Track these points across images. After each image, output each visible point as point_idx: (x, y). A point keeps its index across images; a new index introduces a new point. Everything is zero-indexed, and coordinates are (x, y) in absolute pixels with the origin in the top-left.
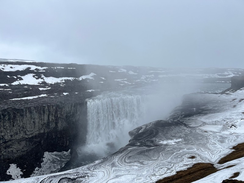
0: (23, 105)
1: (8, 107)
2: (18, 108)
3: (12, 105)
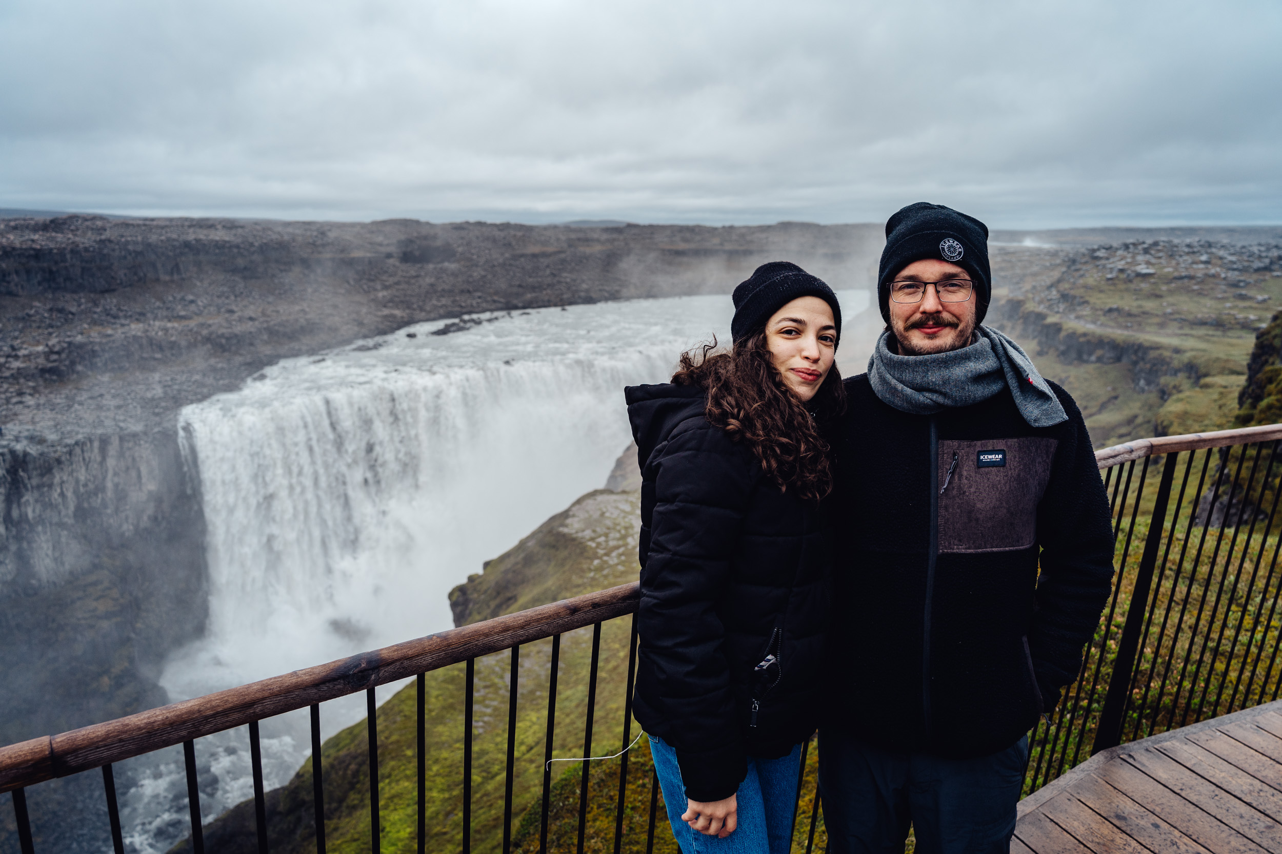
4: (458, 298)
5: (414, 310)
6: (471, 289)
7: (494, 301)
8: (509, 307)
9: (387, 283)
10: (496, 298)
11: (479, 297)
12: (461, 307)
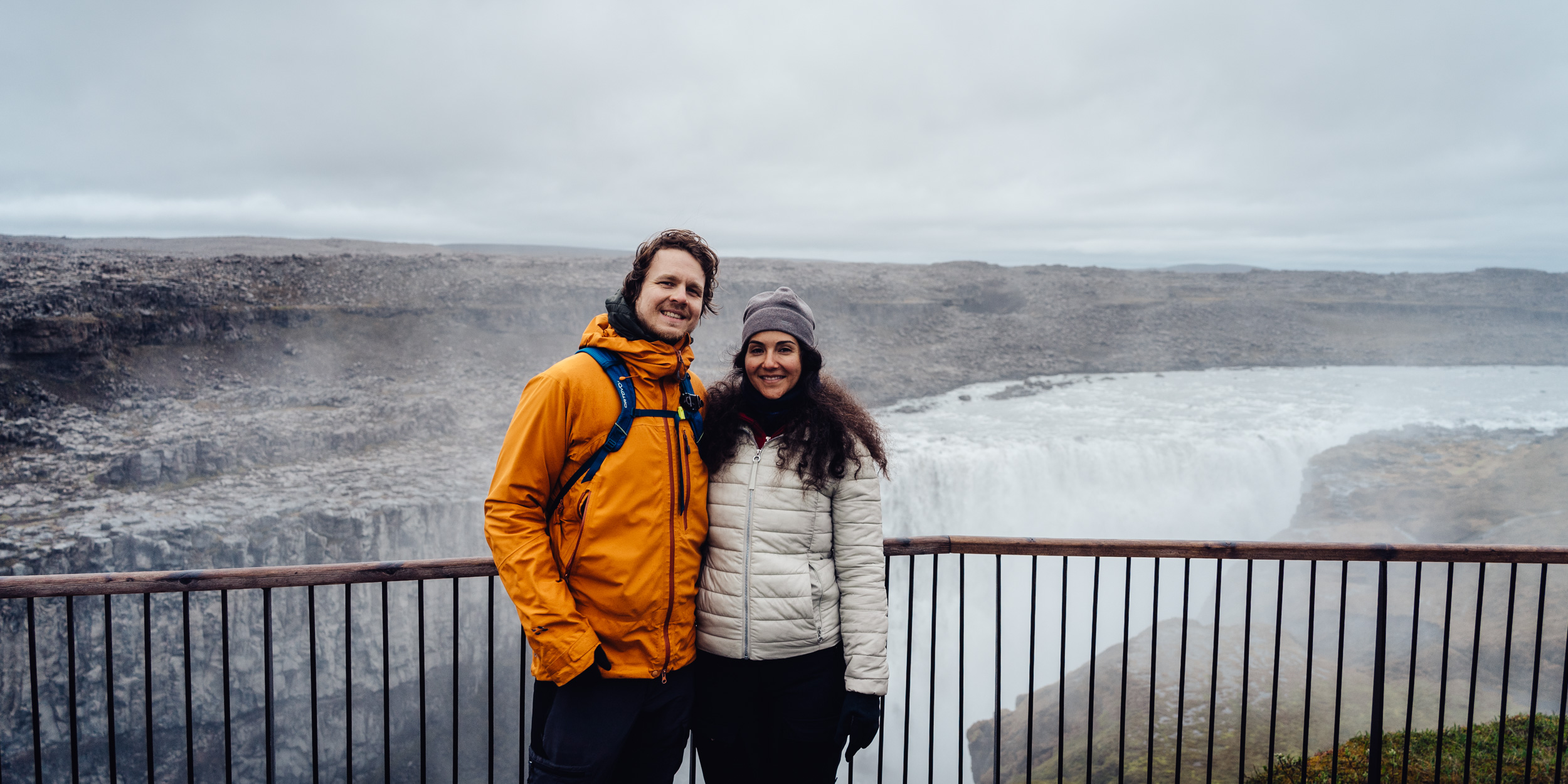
0: (362, 495)
1: (285, 505)
2: (339, 514)
3: (307, 495)
4: (1024, 356)
5: (972, 368)
6: (1041, 346)
7: (1070, 362)
8: (1087, 369)
9: (943, 335)
10: (1071, 358)
11: (1051, 356)
12: (1028, 366)
